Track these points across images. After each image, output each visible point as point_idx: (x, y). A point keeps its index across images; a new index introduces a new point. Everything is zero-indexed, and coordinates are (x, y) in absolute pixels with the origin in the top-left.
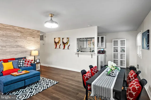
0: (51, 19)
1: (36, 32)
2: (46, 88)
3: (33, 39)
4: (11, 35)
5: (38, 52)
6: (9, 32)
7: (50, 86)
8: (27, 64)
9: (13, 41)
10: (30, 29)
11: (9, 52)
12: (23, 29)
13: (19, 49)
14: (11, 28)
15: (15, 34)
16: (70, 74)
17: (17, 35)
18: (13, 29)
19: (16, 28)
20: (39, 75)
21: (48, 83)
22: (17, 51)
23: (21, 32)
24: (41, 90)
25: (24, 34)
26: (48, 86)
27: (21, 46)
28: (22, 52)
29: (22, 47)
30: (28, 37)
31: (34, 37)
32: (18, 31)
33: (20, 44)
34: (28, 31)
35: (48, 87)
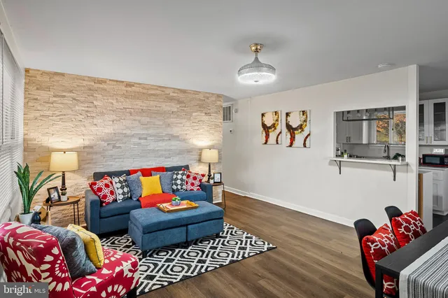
0: (257, 59)
1: (214, 99)
2: (240, 258)
3: (206, 118)
4: (159, 109)
5: (219, 152)
6: (155, 103)
7: (251, 255)
8: (193, 184)
9: (161, 123)
10: (200, 92)
11: (154, 151)
12: (184, 91)
13: (174, 145)
14: (158, 92)
15: (166, 107)
16: (310, 227)
17: (169, 109)
18: (163, 94)
19: (167, 91)
20: (222, 218)
21: (246, 244)
22: (169, 150)
23: (179, 102)
24: (227, 262)
25: (185, 107)
26: (244, 253)
27: (178, 137)
28: (180, 153)
29: (180, 141)
30: (194, 114)
31: (209, 111)
32: (171, 99)
33: (176, 131)
34: (194, 96)
35: (246, 255)
